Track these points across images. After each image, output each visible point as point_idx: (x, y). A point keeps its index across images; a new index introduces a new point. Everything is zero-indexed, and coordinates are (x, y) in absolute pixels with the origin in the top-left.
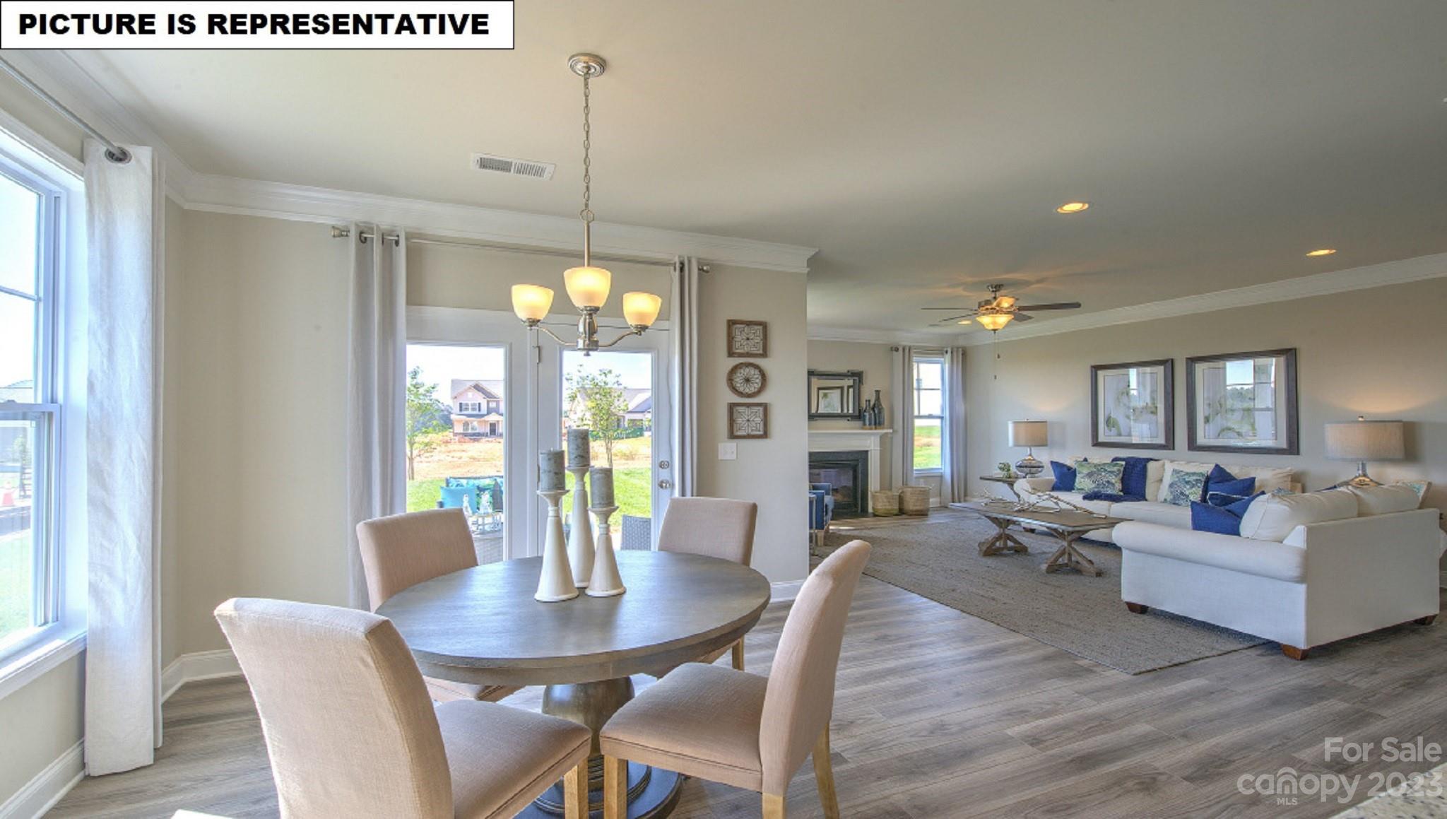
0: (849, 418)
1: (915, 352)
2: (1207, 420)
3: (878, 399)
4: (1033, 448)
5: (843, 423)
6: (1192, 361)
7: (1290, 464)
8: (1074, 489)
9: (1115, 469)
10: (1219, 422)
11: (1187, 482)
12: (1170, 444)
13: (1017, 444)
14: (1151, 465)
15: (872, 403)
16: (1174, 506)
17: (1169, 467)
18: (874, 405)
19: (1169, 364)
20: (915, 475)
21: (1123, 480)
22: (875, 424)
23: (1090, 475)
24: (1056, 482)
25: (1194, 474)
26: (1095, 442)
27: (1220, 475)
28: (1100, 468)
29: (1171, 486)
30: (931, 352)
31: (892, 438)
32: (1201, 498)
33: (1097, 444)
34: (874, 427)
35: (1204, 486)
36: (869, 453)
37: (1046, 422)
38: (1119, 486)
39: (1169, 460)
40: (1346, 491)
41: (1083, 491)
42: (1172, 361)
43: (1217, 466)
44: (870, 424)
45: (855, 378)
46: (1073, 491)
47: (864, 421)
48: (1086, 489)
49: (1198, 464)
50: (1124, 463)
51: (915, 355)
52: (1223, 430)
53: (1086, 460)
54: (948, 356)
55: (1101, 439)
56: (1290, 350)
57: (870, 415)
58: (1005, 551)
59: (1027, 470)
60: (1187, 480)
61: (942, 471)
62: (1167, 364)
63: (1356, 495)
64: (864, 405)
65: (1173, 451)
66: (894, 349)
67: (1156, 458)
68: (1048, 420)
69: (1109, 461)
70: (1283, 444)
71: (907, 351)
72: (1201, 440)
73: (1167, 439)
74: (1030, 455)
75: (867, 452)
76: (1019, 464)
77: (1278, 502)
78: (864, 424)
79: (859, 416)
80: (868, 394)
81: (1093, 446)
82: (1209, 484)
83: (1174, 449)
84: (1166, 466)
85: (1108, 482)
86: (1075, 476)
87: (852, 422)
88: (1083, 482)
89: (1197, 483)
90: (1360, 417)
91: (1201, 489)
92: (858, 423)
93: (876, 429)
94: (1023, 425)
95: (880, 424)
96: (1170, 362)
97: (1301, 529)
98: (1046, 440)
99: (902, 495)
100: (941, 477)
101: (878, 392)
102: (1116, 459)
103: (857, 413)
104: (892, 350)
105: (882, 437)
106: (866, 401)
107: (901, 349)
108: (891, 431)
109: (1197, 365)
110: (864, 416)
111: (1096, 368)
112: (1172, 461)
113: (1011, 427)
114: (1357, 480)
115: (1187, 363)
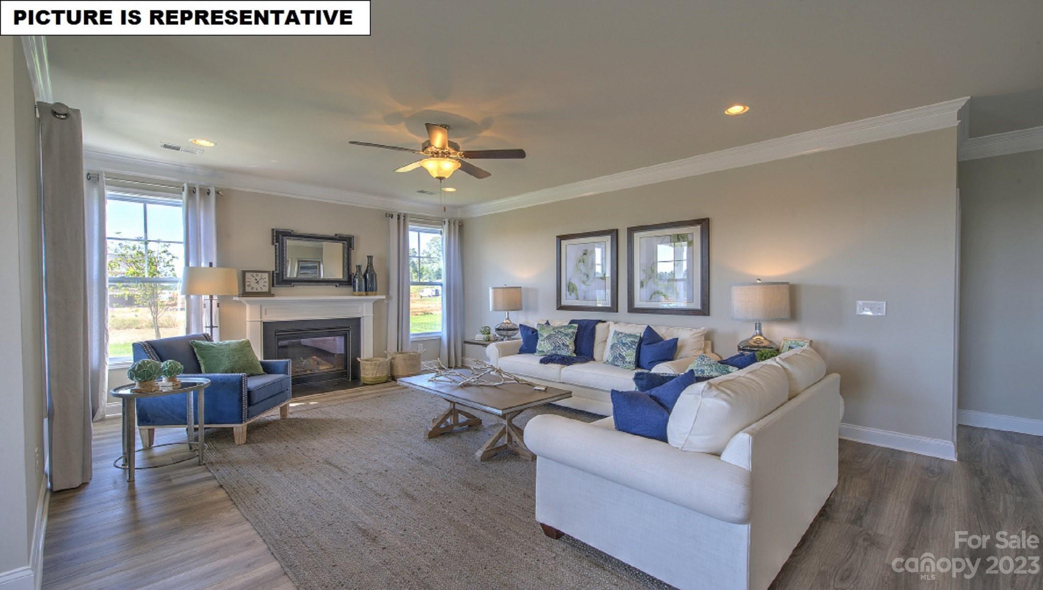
0: (338, 284)
1: (411, 221)
2: (642, 285)
3: (370, 264)
4: (509, 312)
5: (331, 288)
6: (631, 231)
7: (703, 324)
8: (535, 352)
9: (570, 331)
10: (651, 286)
11: (624, 344)
12: (614, 308)
13: (495, 309)
14: (599, 327)
15: (363, 270)
16: (614, 366)
17: (613, 328)
18: (367, 272)
19: (614, 233)
20: (411, 340)
21: (575, 341)
22: (366, 290)
23: (549, 337)
24: (523, 345)
25: (630, 335)
26: (559, 306)
27: (650, 337)
28: (558, 330)
29: (612, 347)
30: (427, 221)
31: (388, 304)
32: (636, 359)
33: (561, 308)
34: (364, 293)
35: (637, 348)
36: (362, 319)
37: (520, 287)
38: (572, 347)
39: (613, 321)
40: (775, 364)
41: (543, 354)
42: (617, 230)
43: (649, 327)
44: (359, 290)
45: (345, 242)
46: (535, 354)
47: (354, 287)
48: (545, 351)
49: (634, 325)
50: (576, 325)
51: (410, 223)
52: (654, 293)
53: (548, 323)
54: (446, 226)
55: (564, 302)
56: (704, 220)
57: (360, 281)
58: (456, 428)
59: (504, 333)
60: (624, 341)
61: (441, 335)
62: (613, 234)
63: (785, 369)
64: (354, 270)
65: (616, 313)
66: (388, 215)
67: (604, 320)
68: (523, 286)
69: (566, 324)
70: (697, 305)
71: (402, 218)
72: (638, 304)
73: (612, 303)
74: (508, 319)
75: (359, 319)
76: (497, 327)
77: (715, 396)
78: (354, 290)
79: (348, 281)
80: (359, 258)
81: (558, 309)
82: (642, 345)
83: (617, 312)
84: (611, 328)
85: (563, 344)
86: (538, 338)
87: (340, 288)
88: (544, 346)
89: (632, 344)
90: (758, 279)
91: (635, 351)
92: (349, 289)
93: (367, 295)
94: (500, 290)
95: (372, 290)
96: (615, 231)
97: (744, 438)
98: (521, 305)
99: (393, 361)
100: (440, 339)
101: (370, 258)
102: (572, 322)
103: (346, 279)
104: (386, 216)
105: (376, 303)
106: (357, 266)
107: (395, 217)
108: (384, 297)
109: (635, 234)
110: (354, 282)
111: (561, 238)
112: (616, 323)
113: (491, 291)
114: (755, 338)
115: (628, 231)
